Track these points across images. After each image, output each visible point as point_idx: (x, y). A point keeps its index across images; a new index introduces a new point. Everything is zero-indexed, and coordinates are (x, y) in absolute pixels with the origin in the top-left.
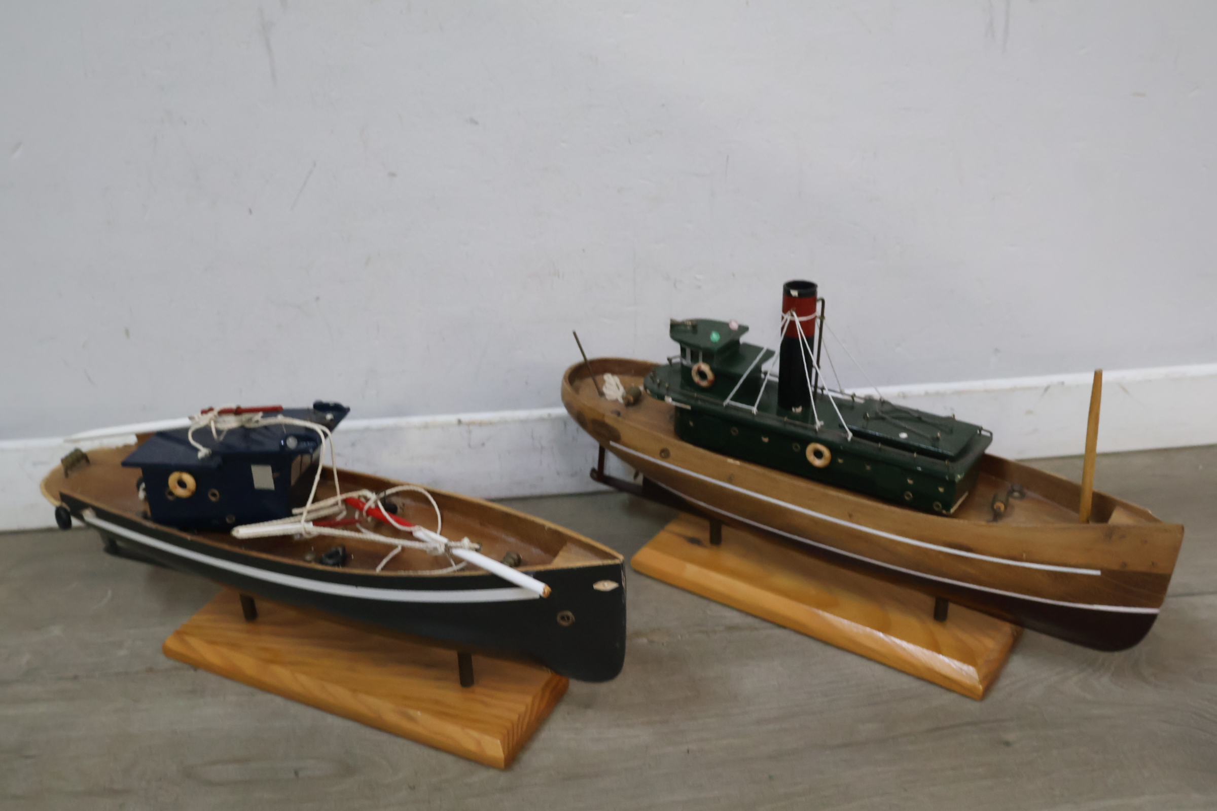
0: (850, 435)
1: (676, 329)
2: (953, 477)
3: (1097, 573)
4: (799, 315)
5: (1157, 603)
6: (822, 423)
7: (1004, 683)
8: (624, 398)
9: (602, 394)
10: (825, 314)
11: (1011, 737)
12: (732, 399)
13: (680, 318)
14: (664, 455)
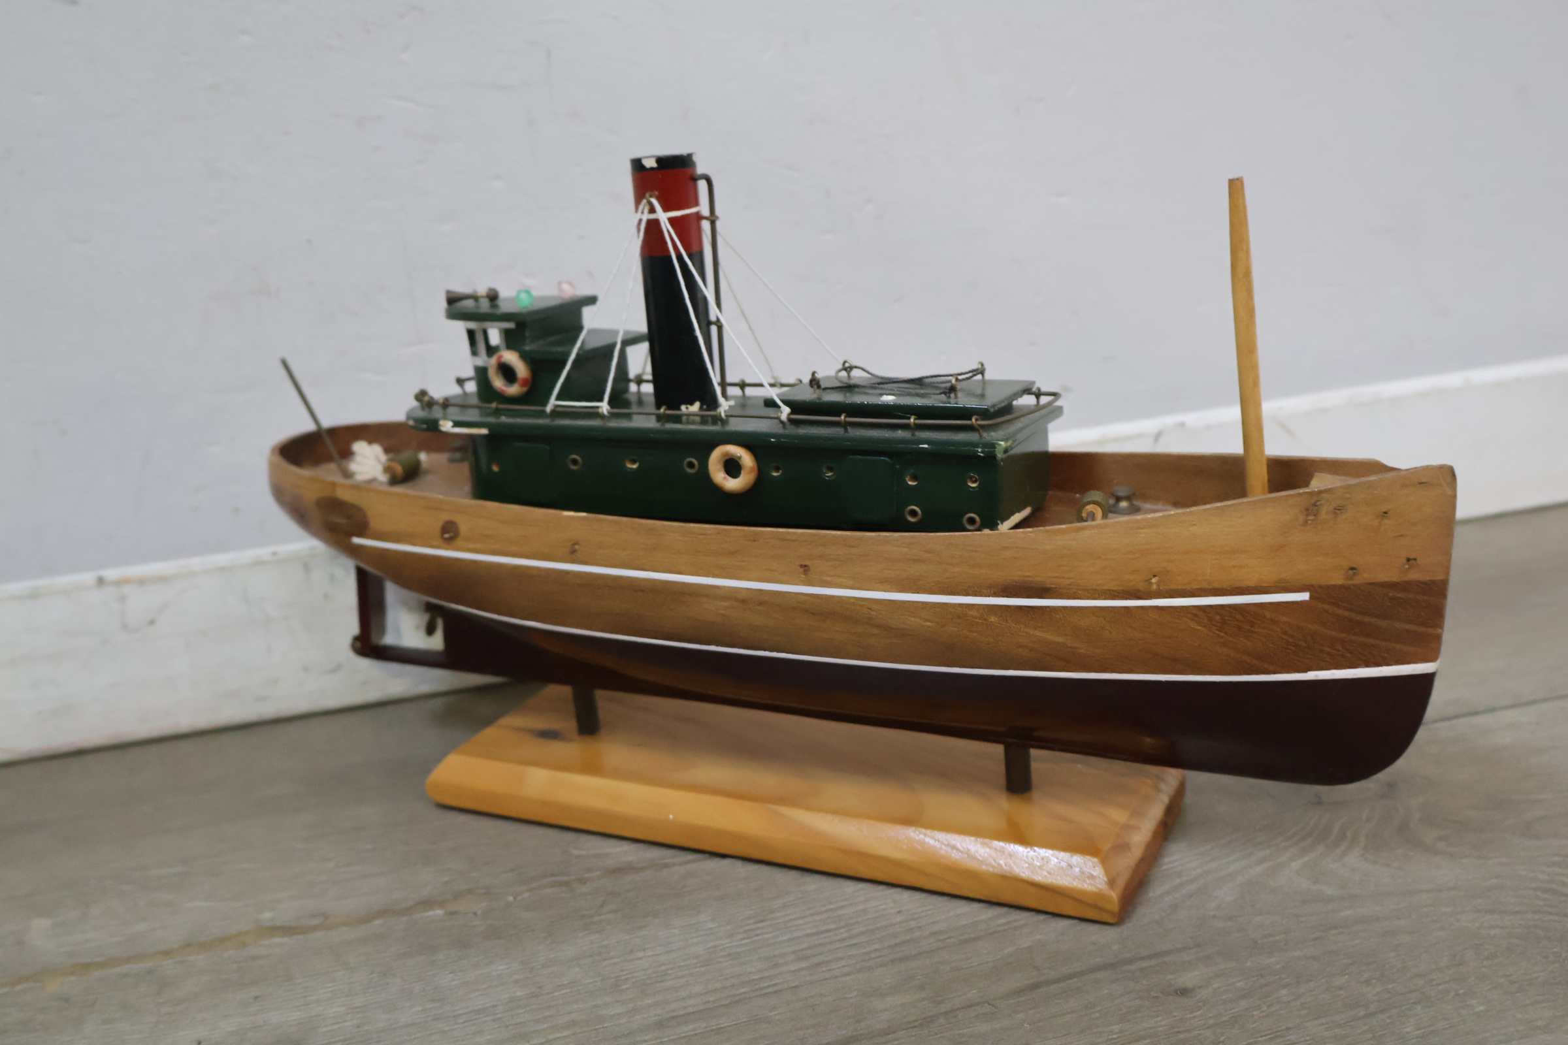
0: (786, 411)
1: (456, 306)
2: (991, 446)
3: (1304, 596)
4: (665, 209)
5: (1432, 652)
7: (1158, 891)
8: (387, 469)
9: (348, 475)
11: (1189, 979)
12: (559, 398)
14: (447, 536)
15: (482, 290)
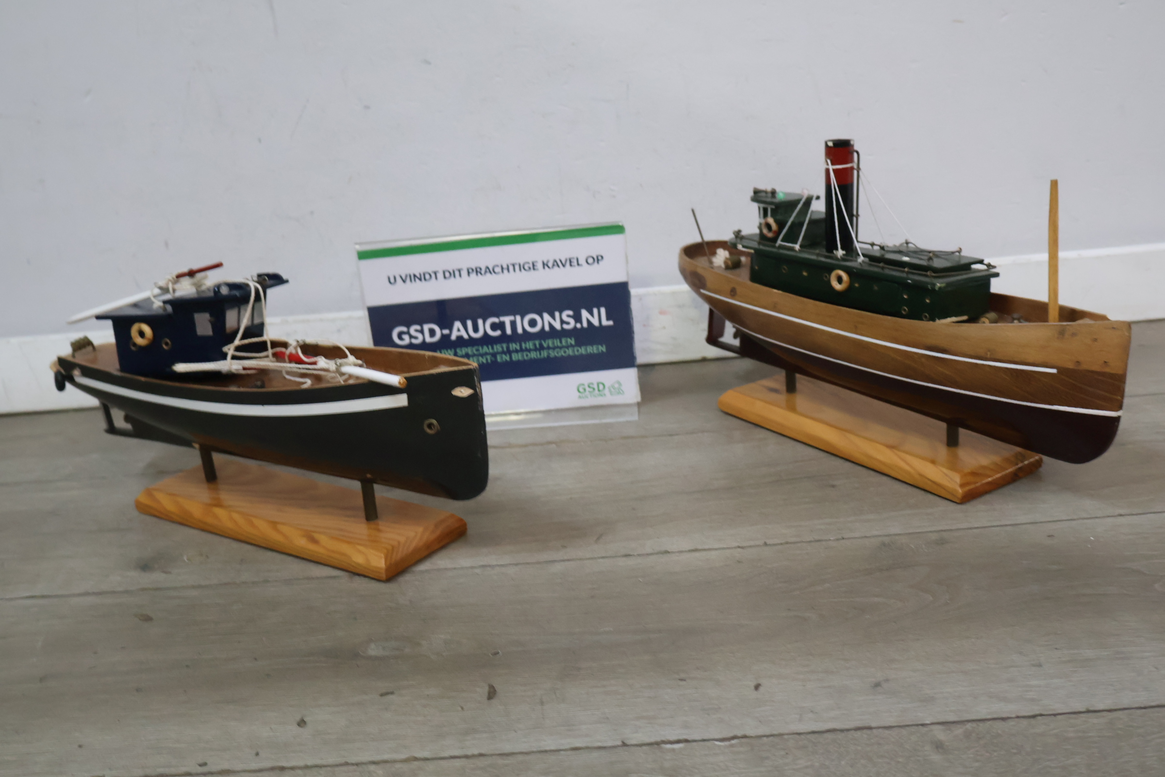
0: (861, 259)
1: (758, 196)
2: (934, 285)
3: (1054, 371)
4: (833, 164)
5: (1119, 407)
6: (844, 252)
8: (726, 263)
9: (711, 262)
10: (861, 166)
12: (782, 241)
13: (761, 187)
14: (732, 293)
15: (769, 189)
